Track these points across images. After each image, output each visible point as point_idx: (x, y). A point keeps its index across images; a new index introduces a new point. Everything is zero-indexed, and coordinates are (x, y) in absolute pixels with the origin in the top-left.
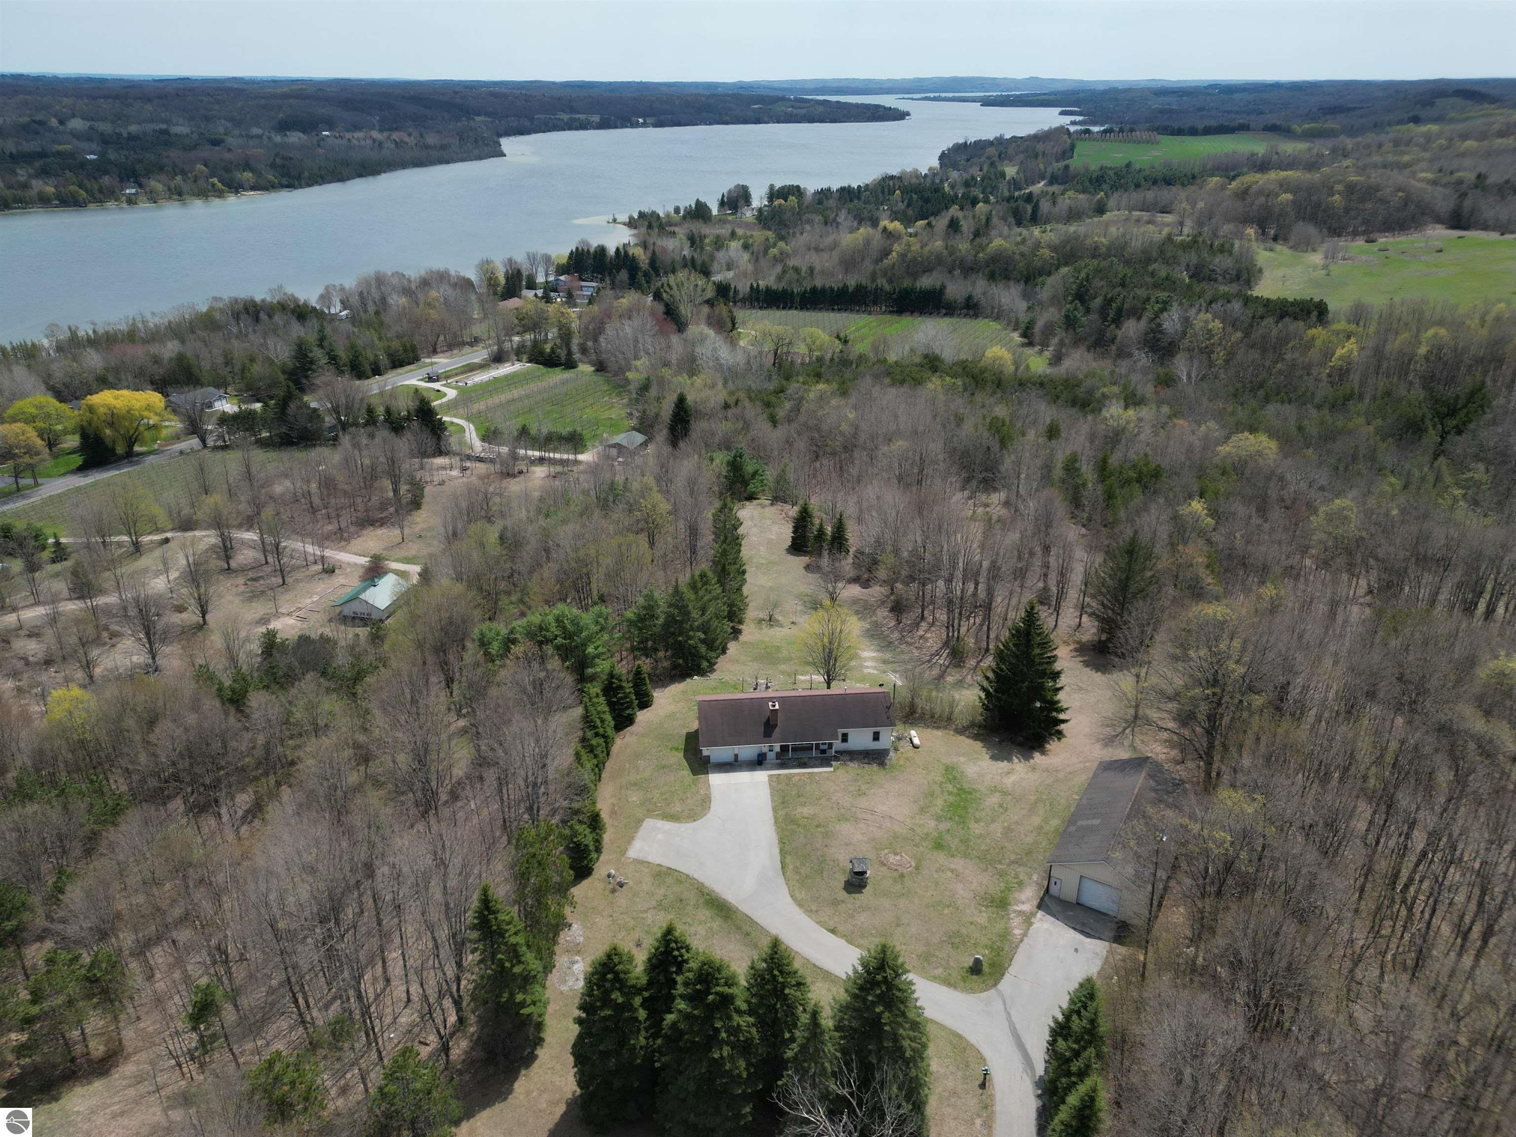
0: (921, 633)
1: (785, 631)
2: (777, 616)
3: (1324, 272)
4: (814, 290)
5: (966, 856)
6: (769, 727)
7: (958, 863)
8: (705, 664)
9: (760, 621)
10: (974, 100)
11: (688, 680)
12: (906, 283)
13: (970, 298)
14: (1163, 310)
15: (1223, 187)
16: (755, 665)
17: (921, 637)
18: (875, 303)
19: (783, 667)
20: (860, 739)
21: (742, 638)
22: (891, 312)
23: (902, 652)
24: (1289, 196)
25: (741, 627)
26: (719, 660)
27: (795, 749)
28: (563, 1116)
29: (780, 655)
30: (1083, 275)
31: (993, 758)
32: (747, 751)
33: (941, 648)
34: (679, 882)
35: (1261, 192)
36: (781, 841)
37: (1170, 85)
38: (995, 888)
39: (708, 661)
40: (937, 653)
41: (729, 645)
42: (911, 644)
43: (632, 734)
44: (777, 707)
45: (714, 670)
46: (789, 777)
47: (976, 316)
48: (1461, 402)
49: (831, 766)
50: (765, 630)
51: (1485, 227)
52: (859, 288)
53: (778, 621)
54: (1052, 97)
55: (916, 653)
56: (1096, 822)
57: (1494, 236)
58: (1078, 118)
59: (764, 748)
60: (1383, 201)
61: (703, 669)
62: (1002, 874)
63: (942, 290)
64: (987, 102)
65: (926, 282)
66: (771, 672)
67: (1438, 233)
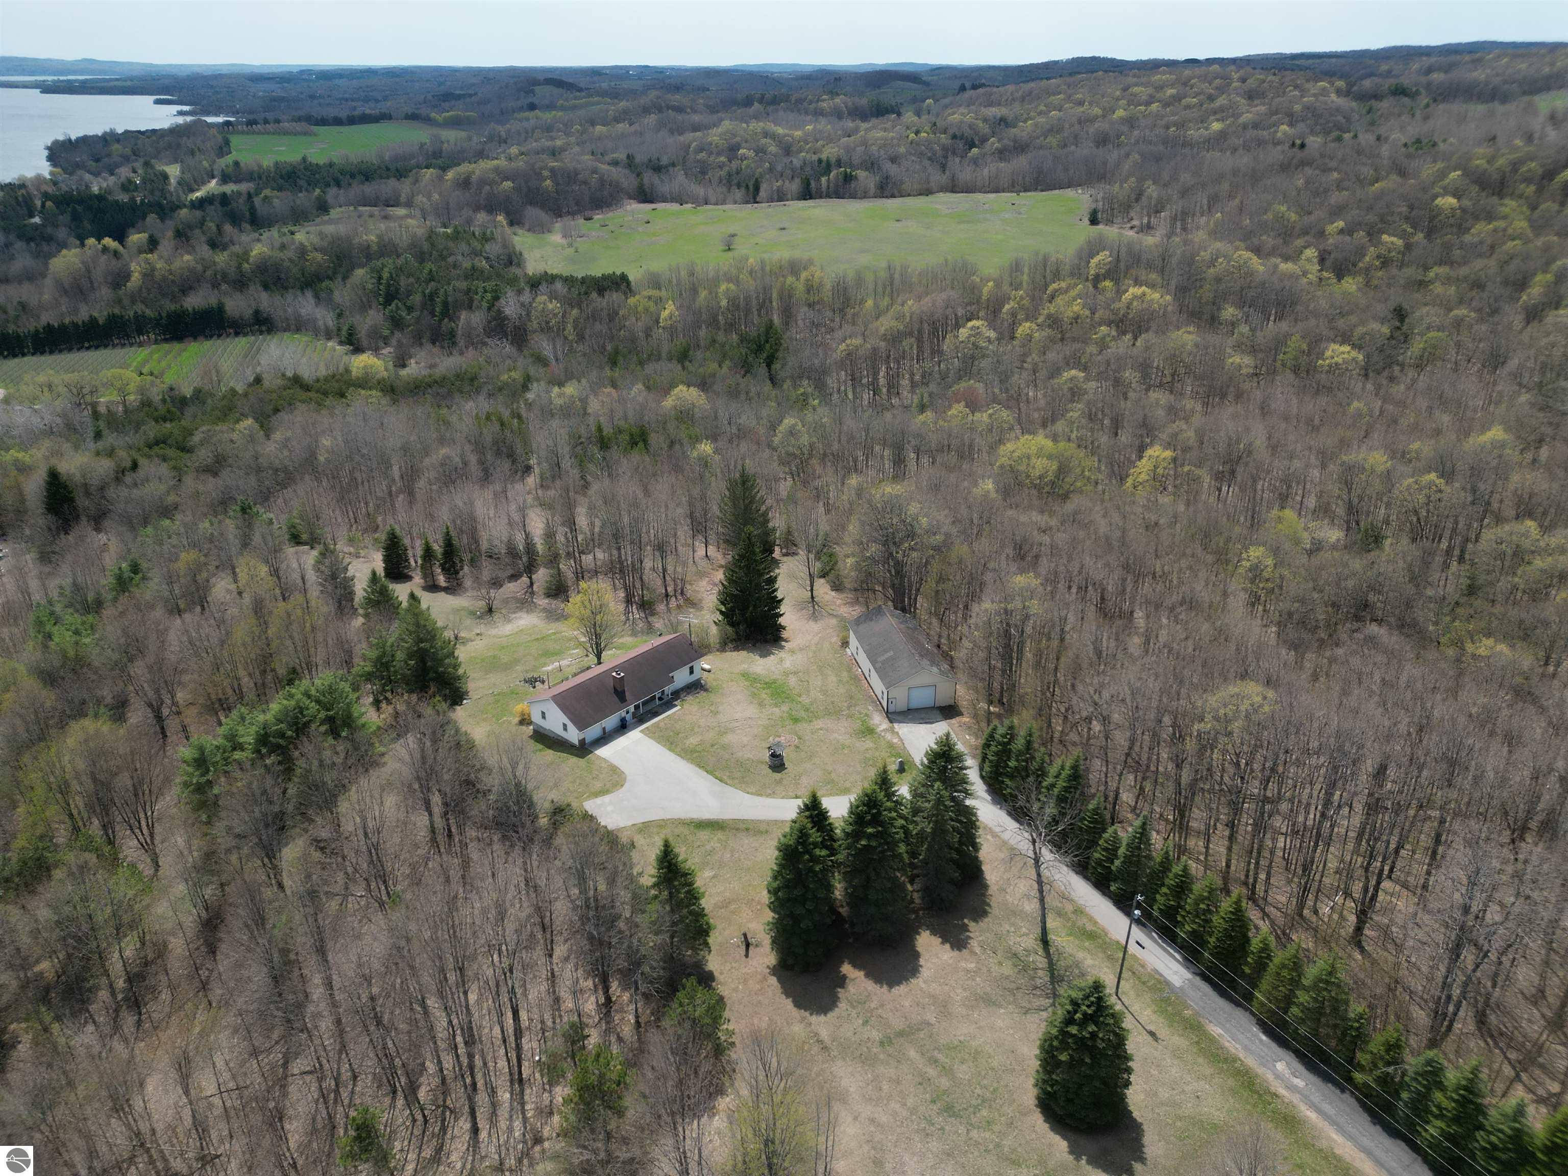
2: (461, 634)
3: (572, 250)
4: (49, 328)
5: (817, 718)
6: (620, 695)
7: (818, 724)
10: (25, 86)
12: (171, 307)
13: (257, 312)
14: (496, 298)
15: (441, 178)
18: (140, 332)
19: (519, 668)
20: (681, 677)
22: (166, 340)
24: (508, 184)
27: (644, 704)
28: (779, 980)
29: (504, 661)
30: (386, 275)
31: (763, 656)
32: (611, 722)
34: (661, 826)
35: (482, 182)
36: (699, 766)
37: (256, 71)
38: (858, 725)
44: (620, 674)
45: (468, 692)
46: (657, 725)
47: (270, 331)
48: (763, 339)
49: (676, 705)
51: (665, 200)
52: (113, 319)
53: (464, 637)
54: (129, 83)
56: (891, 653)
57: (675, 207)
58: (186, 108)
59: (623, 713)
60: (585, 183)
62: (850, 716)
63: (221, 308)
64: (48, 89)
65: (194, 301)
66: (516, 675)
67: (634, 206)
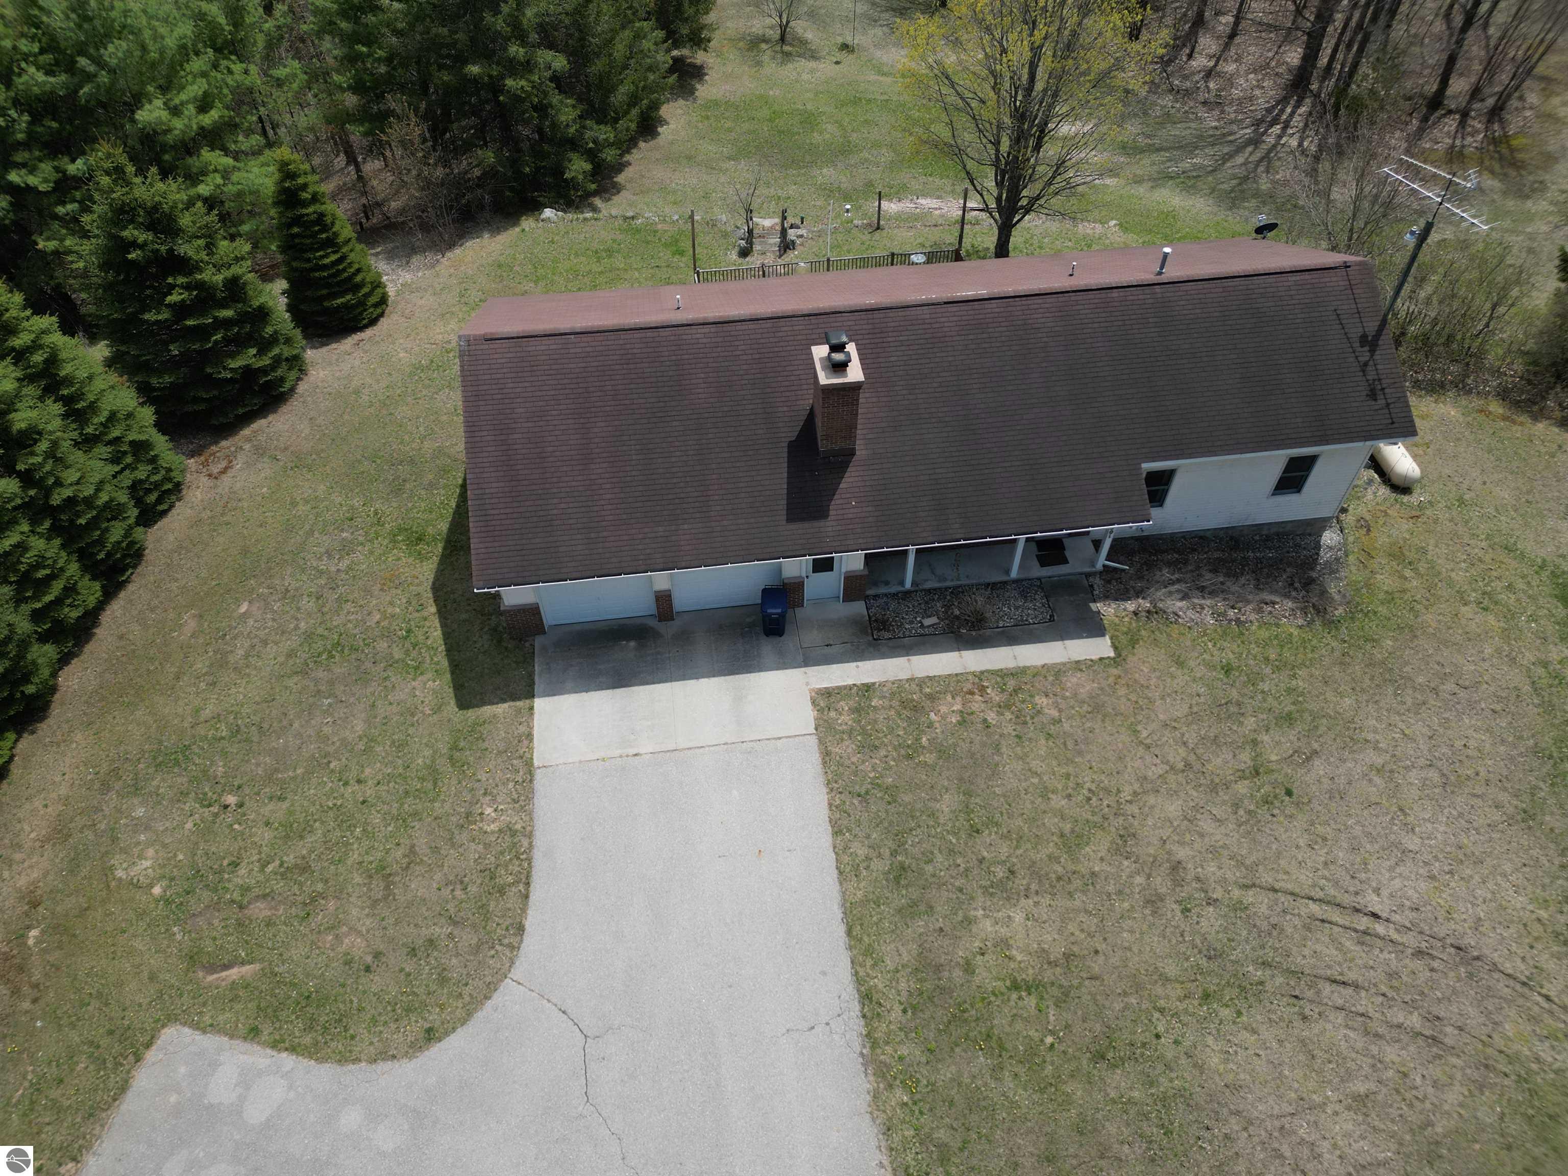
0: (1200, 62)
1: (825, 69)
2: (801, 28)
8: (578, 167)
9: (755, 43)
11: (527, 223)
16: (744, 171)
17: (1209, 74)
19: (826, 174)
21: (703, 91)
23: (1167, 118)
25: (700, 57)
26: (634, 156)
29: (817, 138)
33: (1284, 101)
39: (591, 155)
40: (1270, 118)
41: (665, 111)
42: (1187, 93)
43: (260, 451)
44: (855, 373)
45: (617, 189)
49: (1095, 628)
50: (770, 67)
53: (803, 42)
55: (1211, 120)
61: (572, 184)
66: (792, 190)
